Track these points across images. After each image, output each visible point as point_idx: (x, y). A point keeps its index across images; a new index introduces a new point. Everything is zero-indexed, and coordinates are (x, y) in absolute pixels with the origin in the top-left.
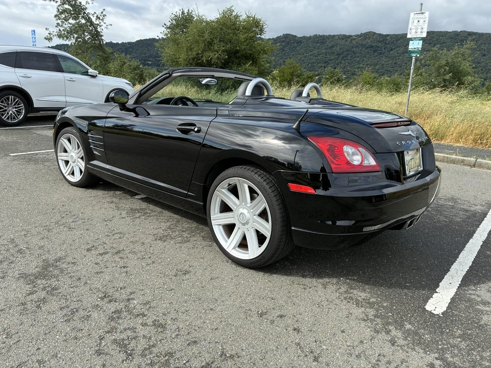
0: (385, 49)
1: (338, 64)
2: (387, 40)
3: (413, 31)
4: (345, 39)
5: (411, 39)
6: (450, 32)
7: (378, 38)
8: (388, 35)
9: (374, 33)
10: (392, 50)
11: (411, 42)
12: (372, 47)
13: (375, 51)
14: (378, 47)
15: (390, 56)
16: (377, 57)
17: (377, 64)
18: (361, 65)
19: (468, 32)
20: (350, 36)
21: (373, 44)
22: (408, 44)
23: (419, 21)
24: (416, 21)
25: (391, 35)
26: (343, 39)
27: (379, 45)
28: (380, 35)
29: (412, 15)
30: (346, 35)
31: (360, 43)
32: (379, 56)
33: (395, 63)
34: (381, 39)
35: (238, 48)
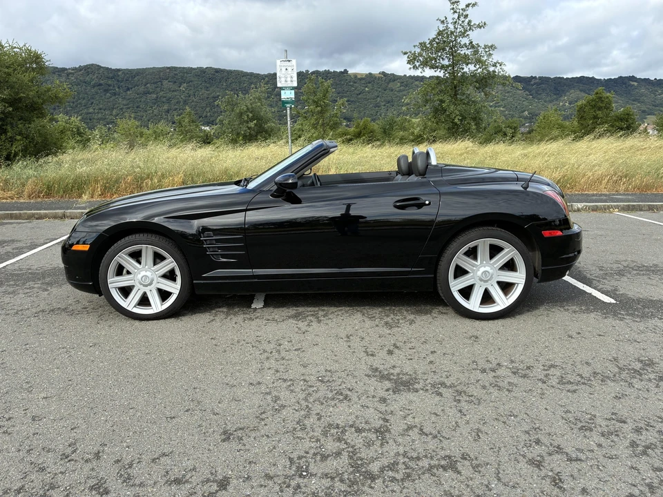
0: (119, 88)
1: (55, 109)
2: (119, 76)
3: (283, 79)
4: (57, 73)
5: (281, 88)
6: (194, 69)
7: (106, 74)
8: (119, 70)
9: (98, 66)
10: (128, 89)
11: (282, 92)
12: (100, 85)
13: (107, 91)
14: (109, 85)
15: (128, 97)
16: (112, 99)
17: (113, 108)
18: (91, 110)
19: (215, 69)
20: (64, 70)
21: (102, 82)
22: (280, 95)
23: (286, 69)
24: (284, 69)
25: (122, 70)
26: (54, 73)
27: (110, 82)
28: (107, 68)
29: (278, 62)
30: (57, 68)
31: (81, 78)
32: (113, 98)
33: (137, 107)
34: (111, 75)
35: (22, 95)
